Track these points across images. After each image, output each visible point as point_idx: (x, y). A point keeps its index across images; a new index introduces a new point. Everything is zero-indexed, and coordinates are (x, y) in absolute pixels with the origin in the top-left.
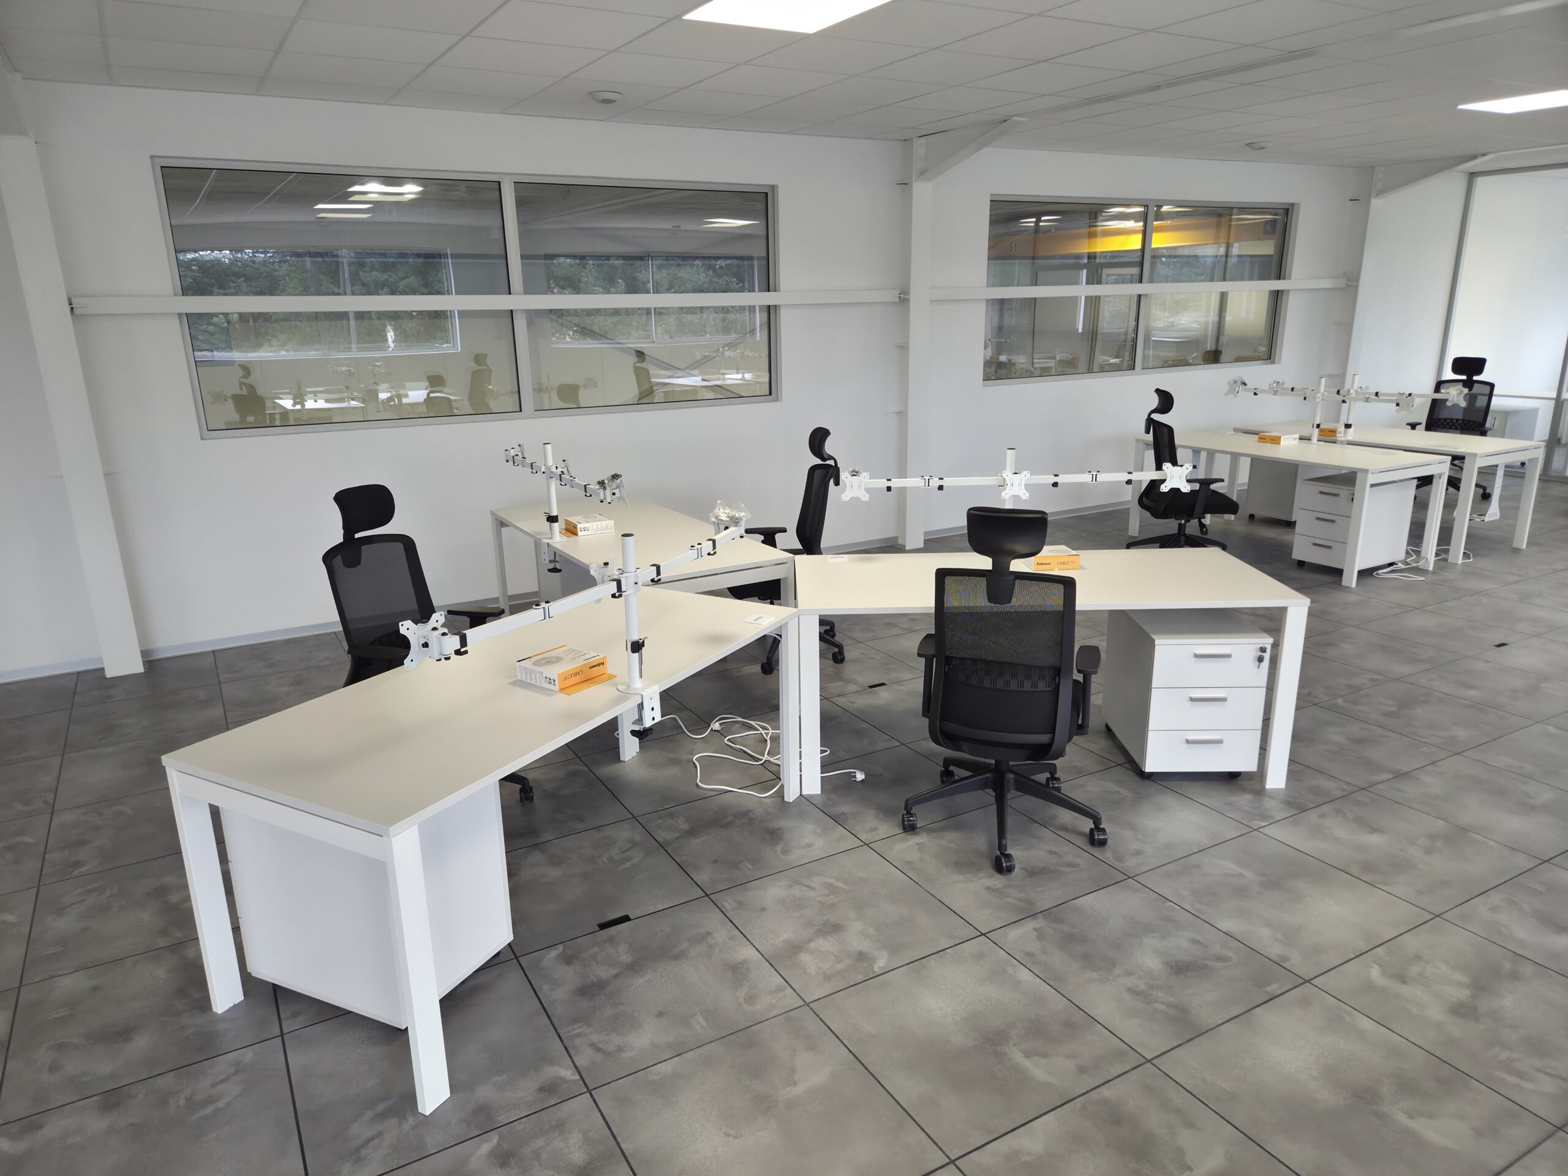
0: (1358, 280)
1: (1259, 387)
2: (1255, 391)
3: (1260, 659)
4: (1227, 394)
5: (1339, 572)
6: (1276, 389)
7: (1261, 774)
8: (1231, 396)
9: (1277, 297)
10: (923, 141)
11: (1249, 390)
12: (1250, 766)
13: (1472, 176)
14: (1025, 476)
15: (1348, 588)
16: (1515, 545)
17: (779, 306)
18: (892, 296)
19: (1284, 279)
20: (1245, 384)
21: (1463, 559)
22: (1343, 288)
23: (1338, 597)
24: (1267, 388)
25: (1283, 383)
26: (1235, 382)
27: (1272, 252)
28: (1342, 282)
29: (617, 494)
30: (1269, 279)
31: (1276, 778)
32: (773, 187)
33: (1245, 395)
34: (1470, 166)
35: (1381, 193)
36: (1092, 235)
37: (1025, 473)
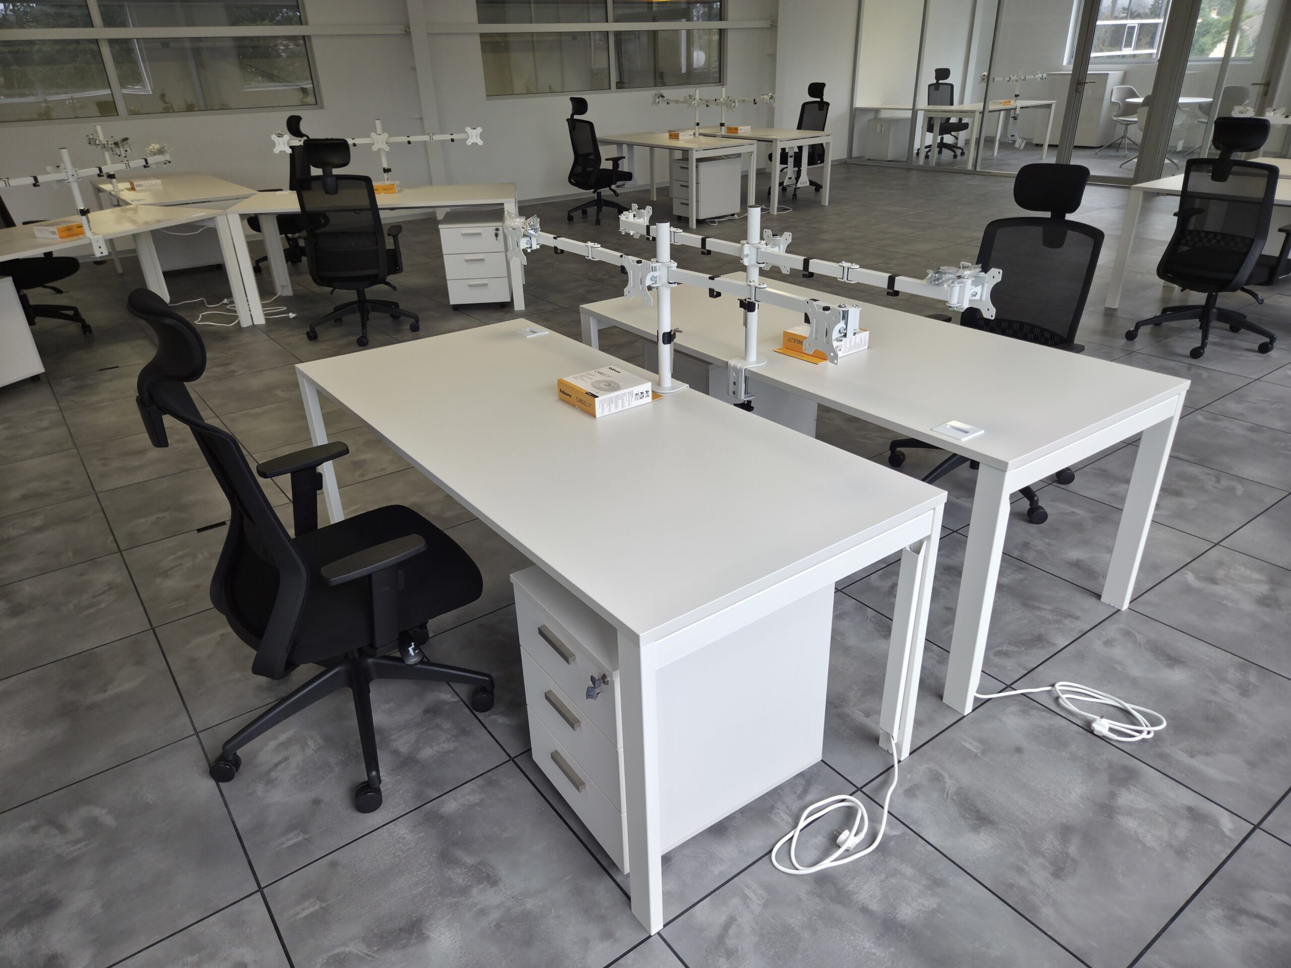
2: (667, 101)
3: (497, 235)
7: (512, 304)
9: (721, 35)
17: (309, 36)
18: (398, 29)
19: (724, 20)
21: (778, 212)
22: (768, 28)
26: (656, 95)
28: (768, 24)
30: (714, 20)
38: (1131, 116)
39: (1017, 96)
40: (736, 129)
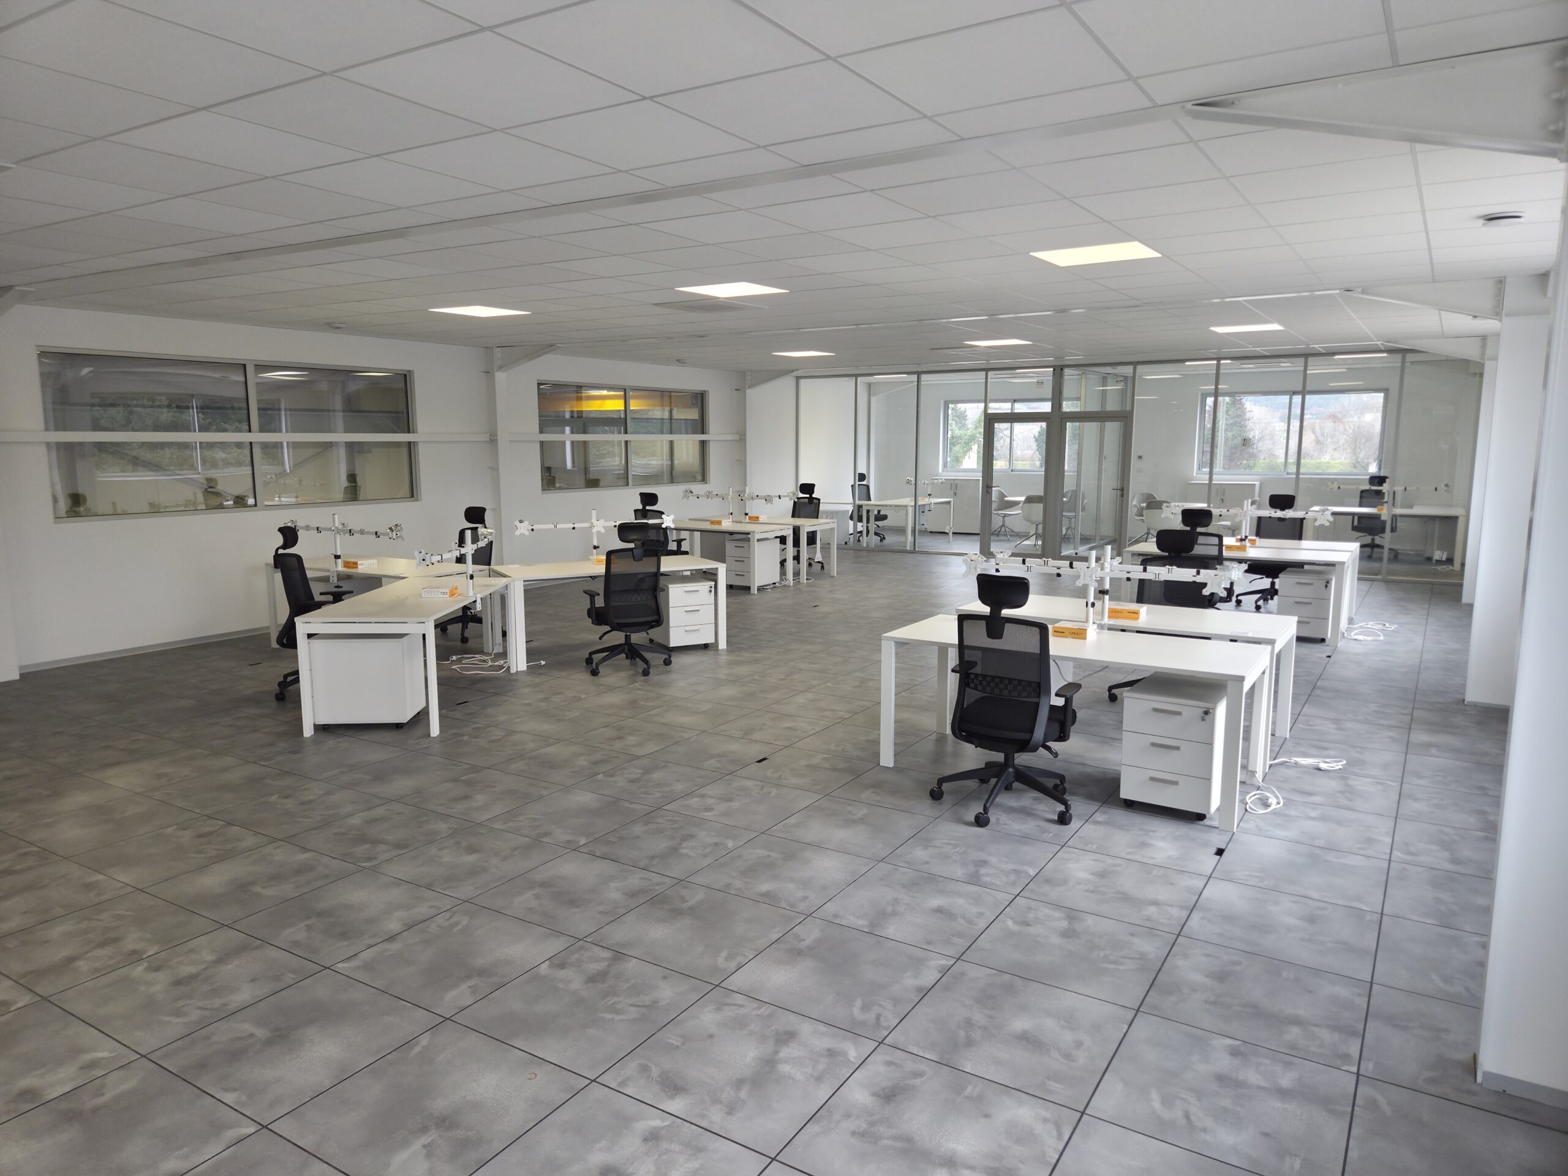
0: (745, 435)
1: (700, 494)
2: (698, 496)
3: (710, 591)
4: (683, 498)
5: (748, 588)
6: (709, 495)
7: (716, 644)
8: (685, 499)
9: (703, 444)
10: (499, 349)
11: (694, 496)
12: (710, 640)
13: (798, 378)
14: (602, 522)
15: (754, 594)
16: (831, 575)
17: (417, 442)
18: (486, 437)
19: (706, 434)
20: (692, 493)
22: (738, 440)
23: (749, 597)
24: (704, 494)
25: (712, 492)
26: (687, 491)
27: (697, 418)
28: (737, 437)
29: (399, 535)
30: (697, 434)
31: (723, 645)
32: (409, 371)
33: (693, 499)
34: (796, 373)
35: (750, 387)
36: (580, 399)
37: (602, 520)
38: (1012, 509)
39: (929, 495)
40: (758, 518)
